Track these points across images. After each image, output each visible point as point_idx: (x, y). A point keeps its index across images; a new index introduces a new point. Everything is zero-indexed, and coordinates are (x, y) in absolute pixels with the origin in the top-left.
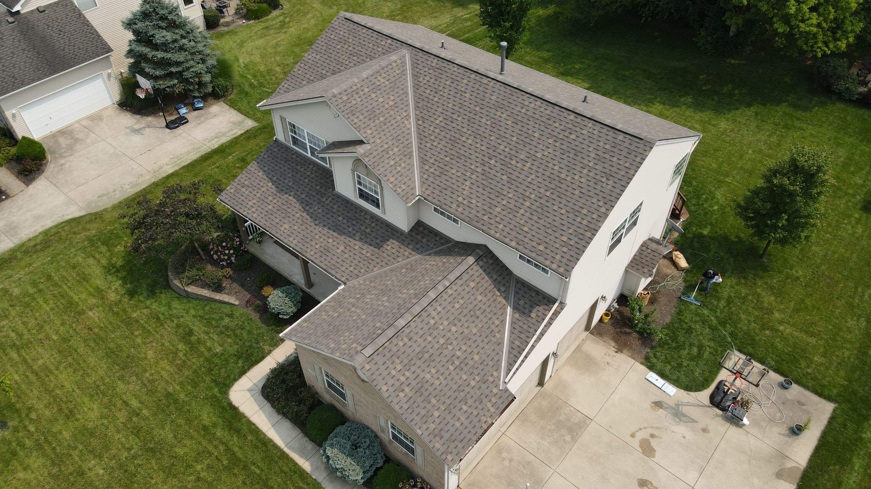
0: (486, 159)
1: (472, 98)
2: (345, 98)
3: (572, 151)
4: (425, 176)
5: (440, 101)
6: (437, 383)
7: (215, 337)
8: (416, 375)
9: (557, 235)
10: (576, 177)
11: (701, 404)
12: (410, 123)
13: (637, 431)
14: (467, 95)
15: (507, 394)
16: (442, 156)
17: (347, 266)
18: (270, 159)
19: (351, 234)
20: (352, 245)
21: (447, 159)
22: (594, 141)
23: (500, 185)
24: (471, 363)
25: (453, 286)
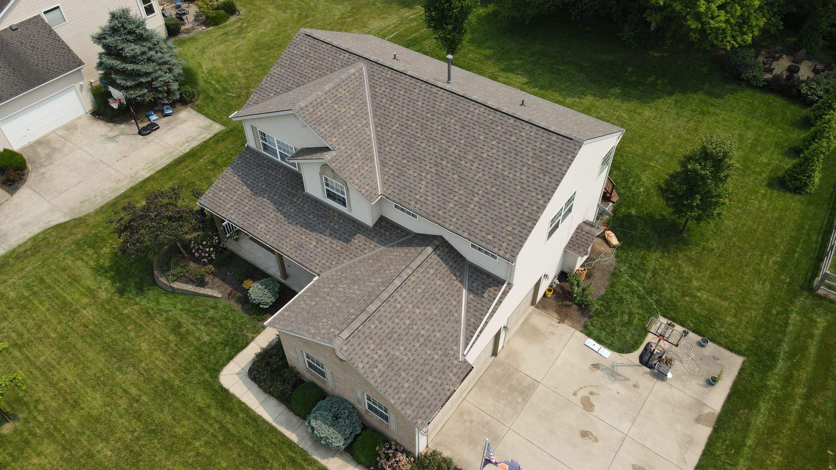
0: (438, 160)
1: (424, 105)
2: (311, 110)
3: (513, 151)
4: (386, 177)
5: (396, 109)
6: (406, 358)
7: (203, 328)
8: (387, 353)
9: (503, 225)
10: (518, 174)
11: (632, 364)
12: (370, 130)
13: (578, 390)
14: (420, 103)
15: (466, 365)
16: (400, 159)
17: (320, 259)
18: (244, 164)
19: (321, 231)
20: (323, 240)
21: (405, 161)
22: (532, 142)
23: (451, 183)
24: (434, 340)
25: (415, 273)
